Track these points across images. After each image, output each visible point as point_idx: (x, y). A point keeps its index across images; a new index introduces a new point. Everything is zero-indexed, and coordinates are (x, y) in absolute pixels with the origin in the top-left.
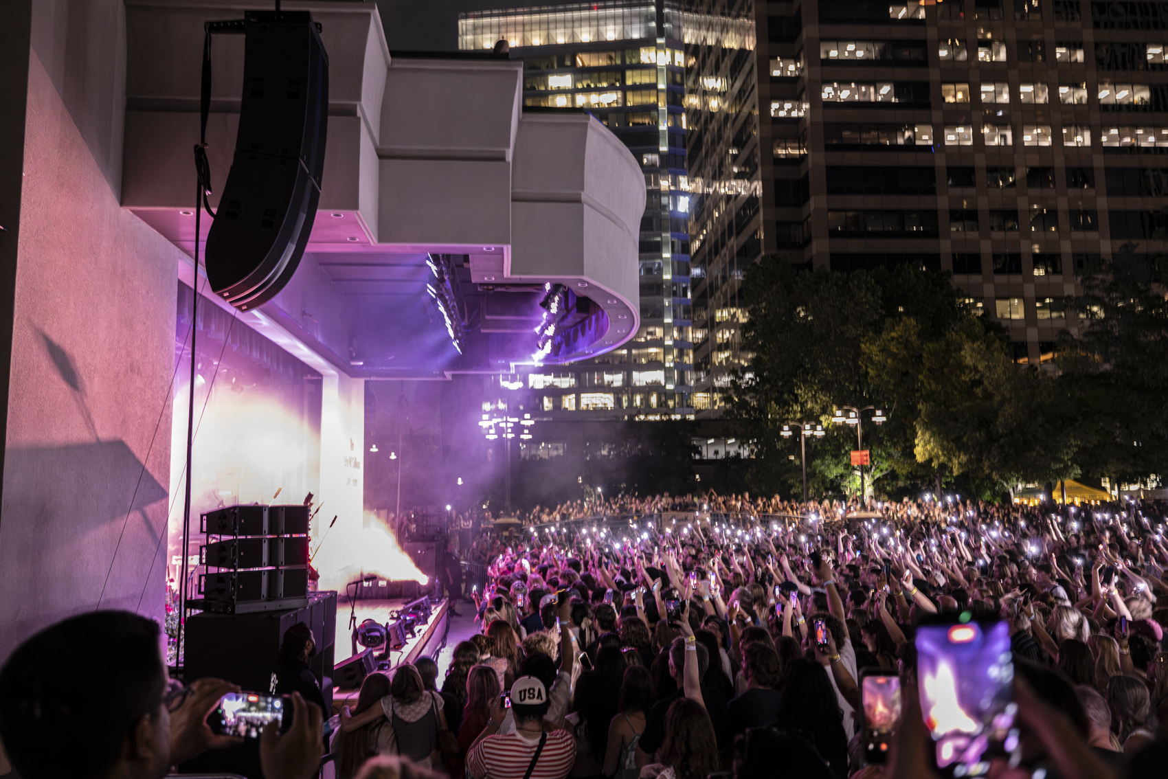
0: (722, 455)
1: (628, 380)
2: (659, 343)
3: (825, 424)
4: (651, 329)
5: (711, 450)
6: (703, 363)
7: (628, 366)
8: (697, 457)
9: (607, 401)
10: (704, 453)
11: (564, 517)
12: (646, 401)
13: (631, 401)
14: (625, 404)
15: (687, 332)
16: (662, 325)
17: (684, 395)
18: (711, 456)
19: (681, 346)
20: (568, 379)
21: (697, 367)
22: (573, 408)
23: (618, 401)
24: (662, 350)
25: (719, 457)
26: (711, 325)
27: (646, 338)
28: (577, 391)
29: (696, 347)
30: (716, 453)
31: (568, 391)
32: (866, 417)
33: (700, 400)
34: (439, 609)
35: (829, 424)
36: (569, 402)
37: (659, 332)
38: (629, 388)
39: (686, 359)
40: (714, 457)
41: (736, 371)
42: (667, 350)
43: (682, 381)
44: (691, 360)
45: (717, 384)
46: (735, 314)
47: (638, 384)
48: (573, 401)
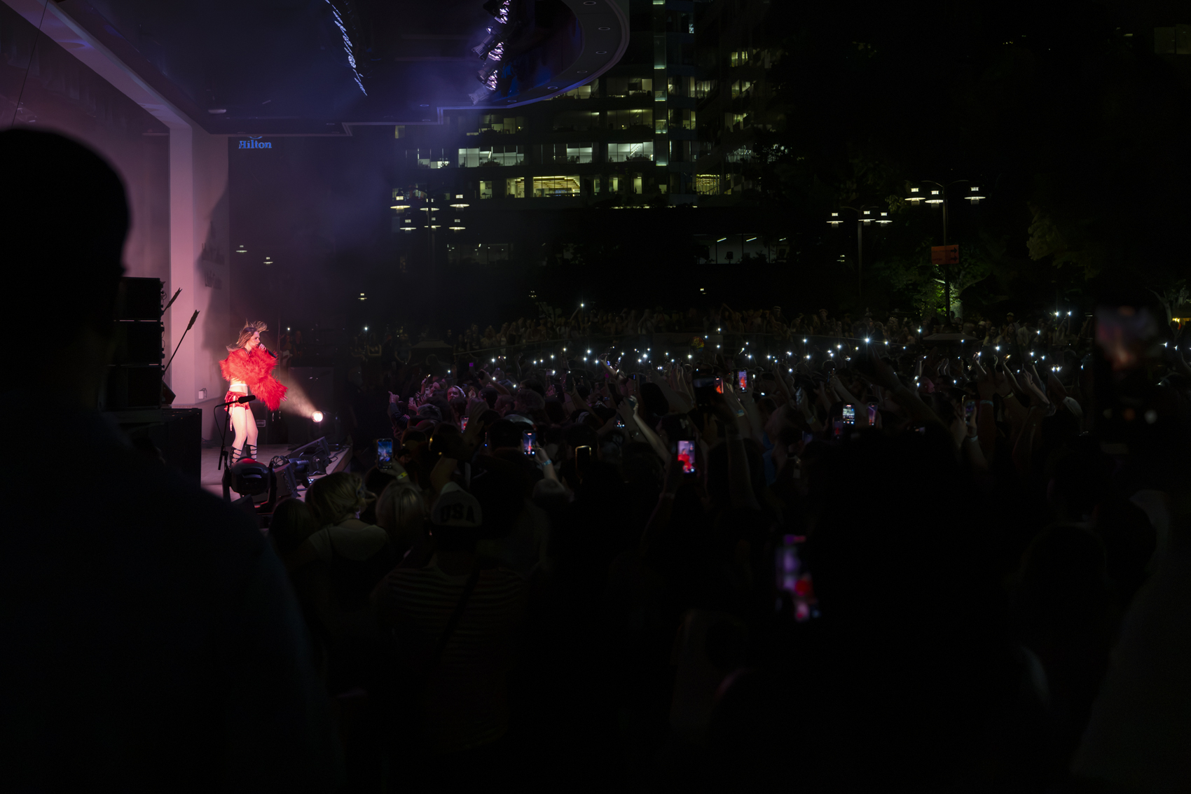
0: (737, 258)
1: (601, 153)
2: (645, 100)
3: (892, 208)
4: (635, 80)
5: (722, 250)
6: (712, 129)
7: (602, 135)
8: (702, 261)
9: (572, 185)
10: (712, 256)
11: (512, 340)
12: (627, 184)
13: (606, 185)
14: (596, 190)
15: (688, 86)
16: (651, 74)
17: (681, 175)
18: (722, 260)
19: (680, 104)
20: (514, 154)
21: (701, 133)
22: (523, 195)
23: (586, 186)
24: (651, 111)
25: (733, 262)
26: (723, 75)
27: (627, 94)
28: (527, 171)
29: (700, 105)
30: (730, 256)
31: (514, 172)
32: (954, 195)
33: (706, 183)
34: (340, 457)
35: (899, 207)
36: (516, 188)
37: (646, 84)
38: (602, 166)
39: (685, 123)
40: (727, 262)
41: (759, 140)
42: (659, 110)
43: (678, 157)
44: (694, 125)
45: (731, 159)
46: (758, 54)
47: (615, 160)
48: (522, 186)
